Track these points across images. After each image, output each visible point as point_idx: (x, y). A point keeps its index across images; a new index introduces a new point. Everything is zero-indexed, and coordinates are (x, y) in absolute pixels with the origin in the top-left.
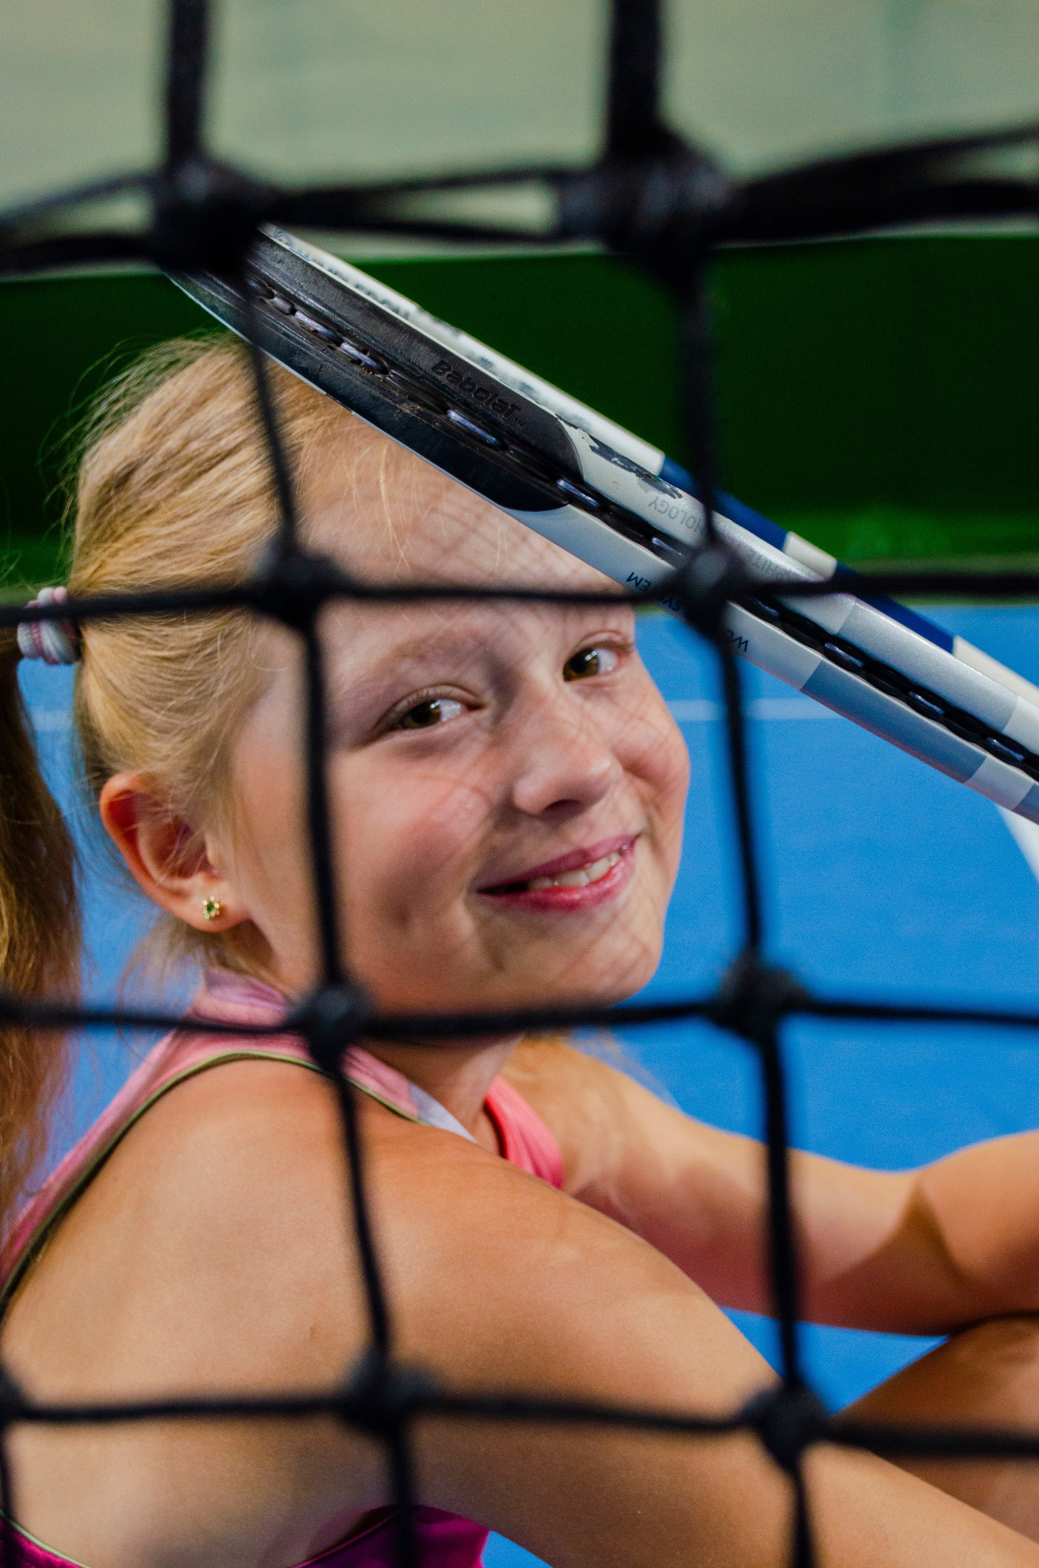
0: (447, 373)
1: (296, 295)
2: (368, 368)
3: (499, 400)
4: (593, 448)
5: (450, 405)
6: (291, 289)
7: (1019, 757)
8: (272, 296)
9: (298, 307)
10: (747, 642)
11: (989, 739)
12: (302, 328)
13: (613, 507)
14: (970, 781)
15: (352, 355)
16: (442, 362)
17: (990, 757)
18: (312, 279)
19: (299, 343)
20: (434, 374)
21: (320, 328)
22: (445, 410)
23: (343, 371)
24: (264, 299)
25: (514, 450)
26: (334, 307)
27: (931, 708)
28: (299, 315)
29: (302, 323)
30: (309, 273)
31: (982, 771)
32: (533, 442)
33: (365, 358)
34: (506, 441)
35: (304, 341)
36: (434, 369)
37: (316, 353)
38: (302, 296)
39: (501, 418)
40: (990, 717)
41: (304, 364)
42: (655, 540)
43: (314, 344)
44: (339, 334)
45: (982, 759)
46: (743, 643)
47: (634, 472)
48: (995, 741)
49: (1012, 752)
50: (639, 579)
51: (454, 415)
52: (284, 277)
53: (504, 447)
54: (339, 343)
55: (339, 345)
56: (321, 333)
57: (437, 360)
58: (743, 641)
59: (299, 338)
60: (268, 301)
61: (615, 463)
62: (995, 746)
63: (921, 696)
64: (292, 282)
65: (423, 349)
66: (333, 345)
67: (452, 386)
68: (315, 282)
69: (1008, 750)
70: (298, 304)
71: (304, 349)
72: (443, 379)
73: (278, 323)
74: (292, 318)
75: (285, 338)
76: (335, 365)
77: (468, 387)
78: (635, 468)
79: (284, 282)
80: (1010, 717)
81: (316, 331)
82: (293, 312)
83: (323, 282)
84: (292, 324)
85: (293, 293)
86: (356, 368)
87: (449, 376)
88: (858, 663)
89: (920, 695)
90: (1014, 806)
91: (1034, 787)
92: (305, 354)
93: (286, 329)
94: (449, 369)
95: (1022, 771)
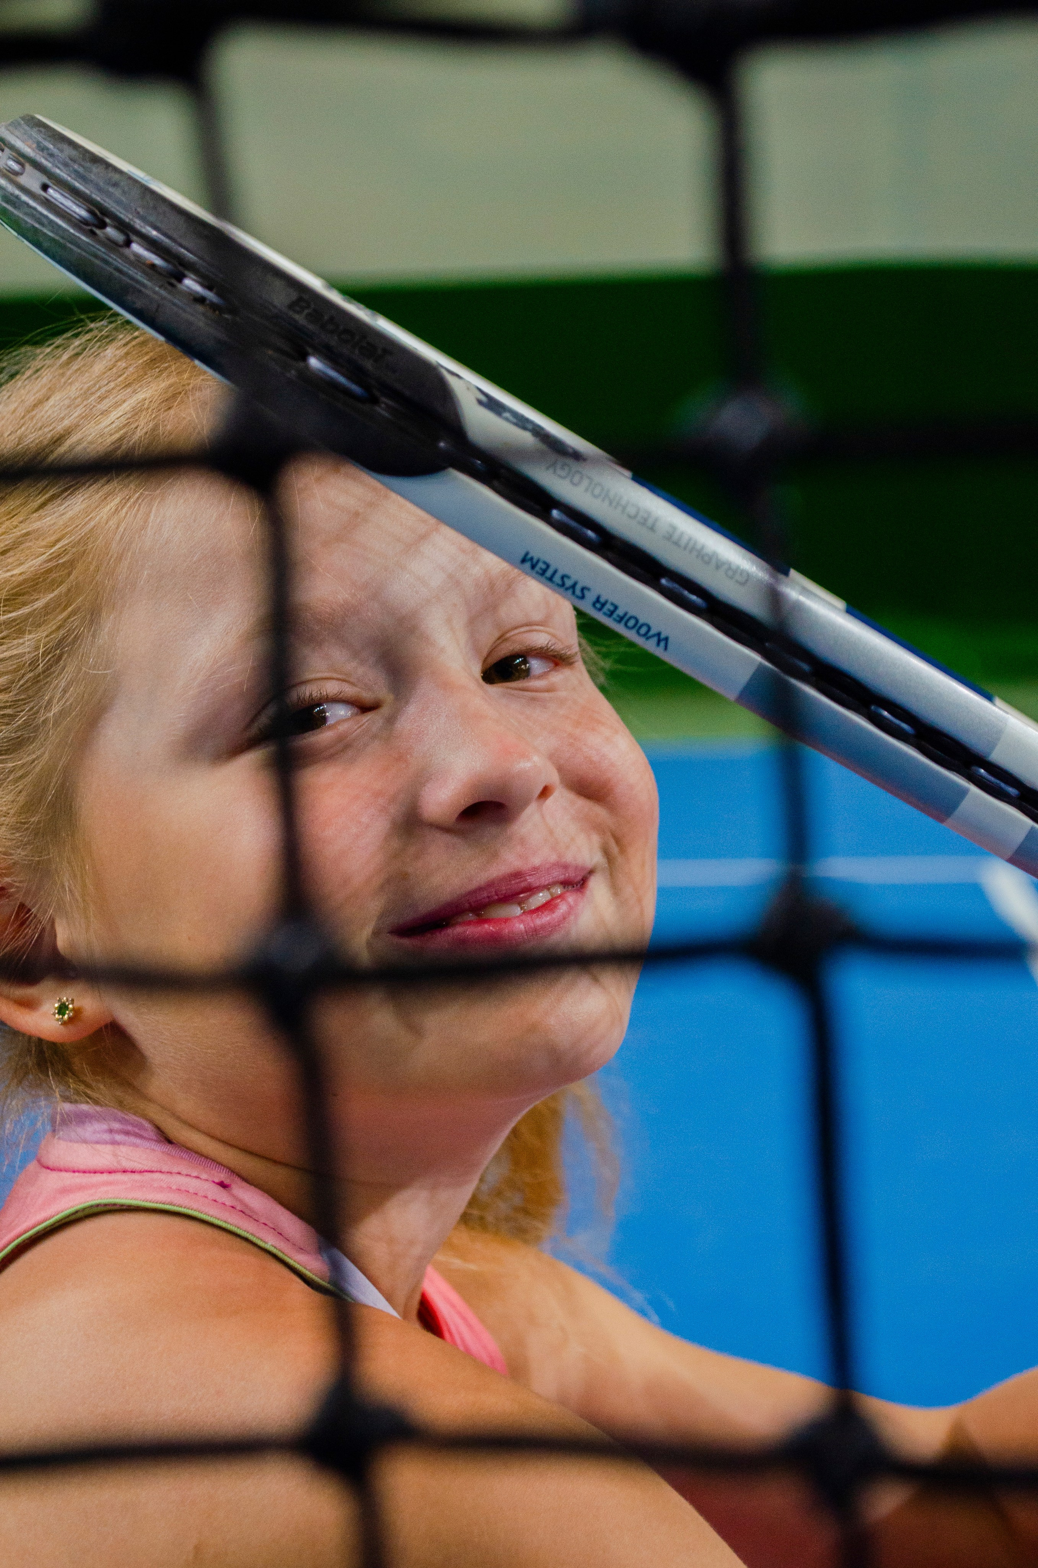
0: (306, 311)
1: (132, 223)
2: (213, 307)
3: (368, 343)
4: (480, 402)
5: (310, 350)
6: (125, 216)
7: (1012, 791)
8: (103, 225)
9: (134, 238)
10: (666, 639)
11: (974, 768)
12: (139, 262)
13: (503, 471)
14: (949, 820)
15: (197, 293)
16: (300, 299)
17: (974, 789)
18: (151, 205)
19: (132, 279)
20: (291, 313)
21: (157, 261)
22: (304, 357)
23: (185, 311)
24: (95, 229)
25: (385, 404)
26: (175, 236)
27: (899, 726)
28: (136, 248)
29: (137, 256)
30: (148, 197)
31: (965, 805)
32: (407, 393)
33: (210, 295)
34: (377, 393)
35: (139, 276)
36: (291, 306)
37: (154, 289)
38: (138, 224)
39: (368, 365)
40: (973, 741)
41: (139, 304)
42: (555, 513)
43: (150, 279)
44: (181, 268)
45: (964, 792)
46: (663, 640)
47: (530, 431)
48: (982, 771)
49: (1003, 785)
50: (535, 561)
51: (314, 362)
52: (119, 202)
53: (375, 401)
54: (180, 278)
55: (180, 280)
56: (161, 268)
57: (294, 296)
58: (662, 636)
59: (132, 272)
60: (98, 231)
61: (507, 419)
62: (981, 776)
63: (888, 712)
64: (126, 208)
65: (278, 283)
66: (174, 281)
67: (311, 327)
68: (155, 208)
69: (998, 782)
70: (133, 234)
71: (138, 286)
72: (300, 319)
73: (110, 257)
74: (126, 251)
75: (117, 274)
76: (174, 304)
77: (330, 327)
78: (530, 427)
79: (118, 208)
80: (998, 739)
81: (153, 266)
82: (128, 243)
83: (163, 208)
84: (126, 259)
85: (127, 220)
86: (200, 308)
87: (309, 315)
88: (805, 667)
89: (886, 711)
90: (1010, 853)
91: (1032, 830)
92: (140, 291)
93: (119, 263)
94: (308, 307)
95: (1016, 810)
